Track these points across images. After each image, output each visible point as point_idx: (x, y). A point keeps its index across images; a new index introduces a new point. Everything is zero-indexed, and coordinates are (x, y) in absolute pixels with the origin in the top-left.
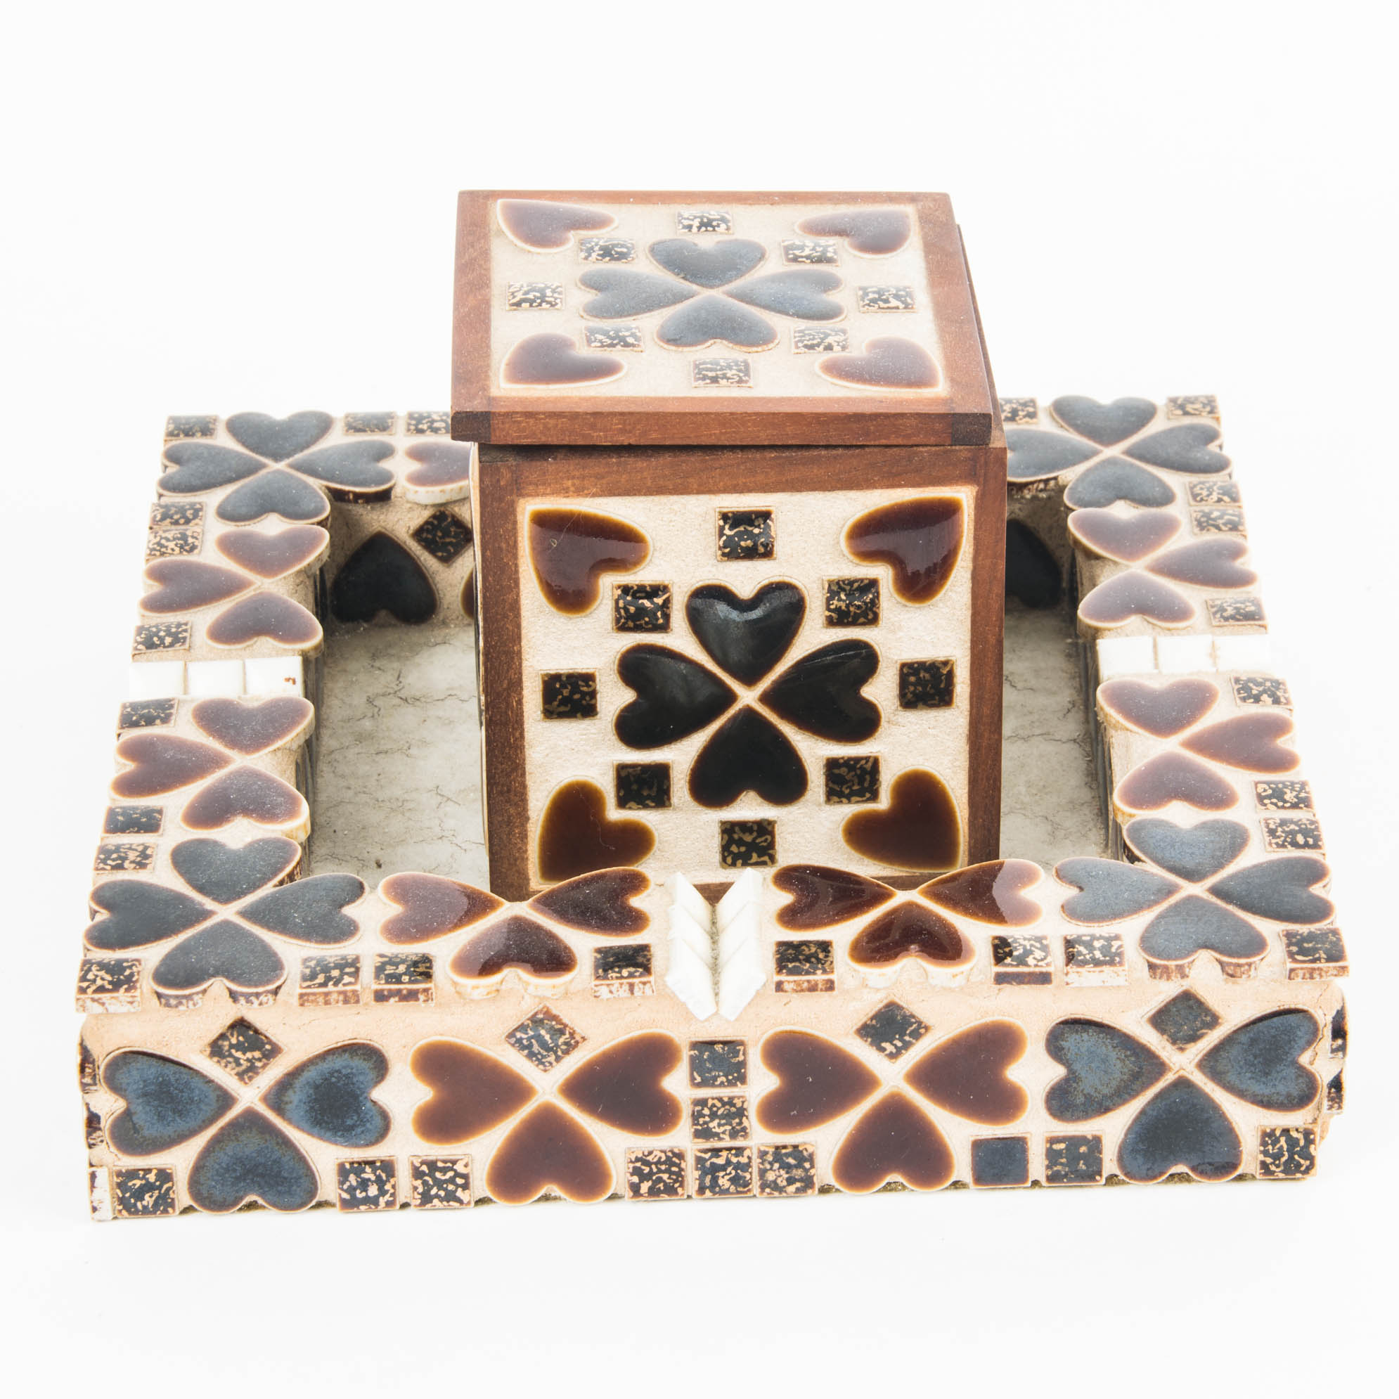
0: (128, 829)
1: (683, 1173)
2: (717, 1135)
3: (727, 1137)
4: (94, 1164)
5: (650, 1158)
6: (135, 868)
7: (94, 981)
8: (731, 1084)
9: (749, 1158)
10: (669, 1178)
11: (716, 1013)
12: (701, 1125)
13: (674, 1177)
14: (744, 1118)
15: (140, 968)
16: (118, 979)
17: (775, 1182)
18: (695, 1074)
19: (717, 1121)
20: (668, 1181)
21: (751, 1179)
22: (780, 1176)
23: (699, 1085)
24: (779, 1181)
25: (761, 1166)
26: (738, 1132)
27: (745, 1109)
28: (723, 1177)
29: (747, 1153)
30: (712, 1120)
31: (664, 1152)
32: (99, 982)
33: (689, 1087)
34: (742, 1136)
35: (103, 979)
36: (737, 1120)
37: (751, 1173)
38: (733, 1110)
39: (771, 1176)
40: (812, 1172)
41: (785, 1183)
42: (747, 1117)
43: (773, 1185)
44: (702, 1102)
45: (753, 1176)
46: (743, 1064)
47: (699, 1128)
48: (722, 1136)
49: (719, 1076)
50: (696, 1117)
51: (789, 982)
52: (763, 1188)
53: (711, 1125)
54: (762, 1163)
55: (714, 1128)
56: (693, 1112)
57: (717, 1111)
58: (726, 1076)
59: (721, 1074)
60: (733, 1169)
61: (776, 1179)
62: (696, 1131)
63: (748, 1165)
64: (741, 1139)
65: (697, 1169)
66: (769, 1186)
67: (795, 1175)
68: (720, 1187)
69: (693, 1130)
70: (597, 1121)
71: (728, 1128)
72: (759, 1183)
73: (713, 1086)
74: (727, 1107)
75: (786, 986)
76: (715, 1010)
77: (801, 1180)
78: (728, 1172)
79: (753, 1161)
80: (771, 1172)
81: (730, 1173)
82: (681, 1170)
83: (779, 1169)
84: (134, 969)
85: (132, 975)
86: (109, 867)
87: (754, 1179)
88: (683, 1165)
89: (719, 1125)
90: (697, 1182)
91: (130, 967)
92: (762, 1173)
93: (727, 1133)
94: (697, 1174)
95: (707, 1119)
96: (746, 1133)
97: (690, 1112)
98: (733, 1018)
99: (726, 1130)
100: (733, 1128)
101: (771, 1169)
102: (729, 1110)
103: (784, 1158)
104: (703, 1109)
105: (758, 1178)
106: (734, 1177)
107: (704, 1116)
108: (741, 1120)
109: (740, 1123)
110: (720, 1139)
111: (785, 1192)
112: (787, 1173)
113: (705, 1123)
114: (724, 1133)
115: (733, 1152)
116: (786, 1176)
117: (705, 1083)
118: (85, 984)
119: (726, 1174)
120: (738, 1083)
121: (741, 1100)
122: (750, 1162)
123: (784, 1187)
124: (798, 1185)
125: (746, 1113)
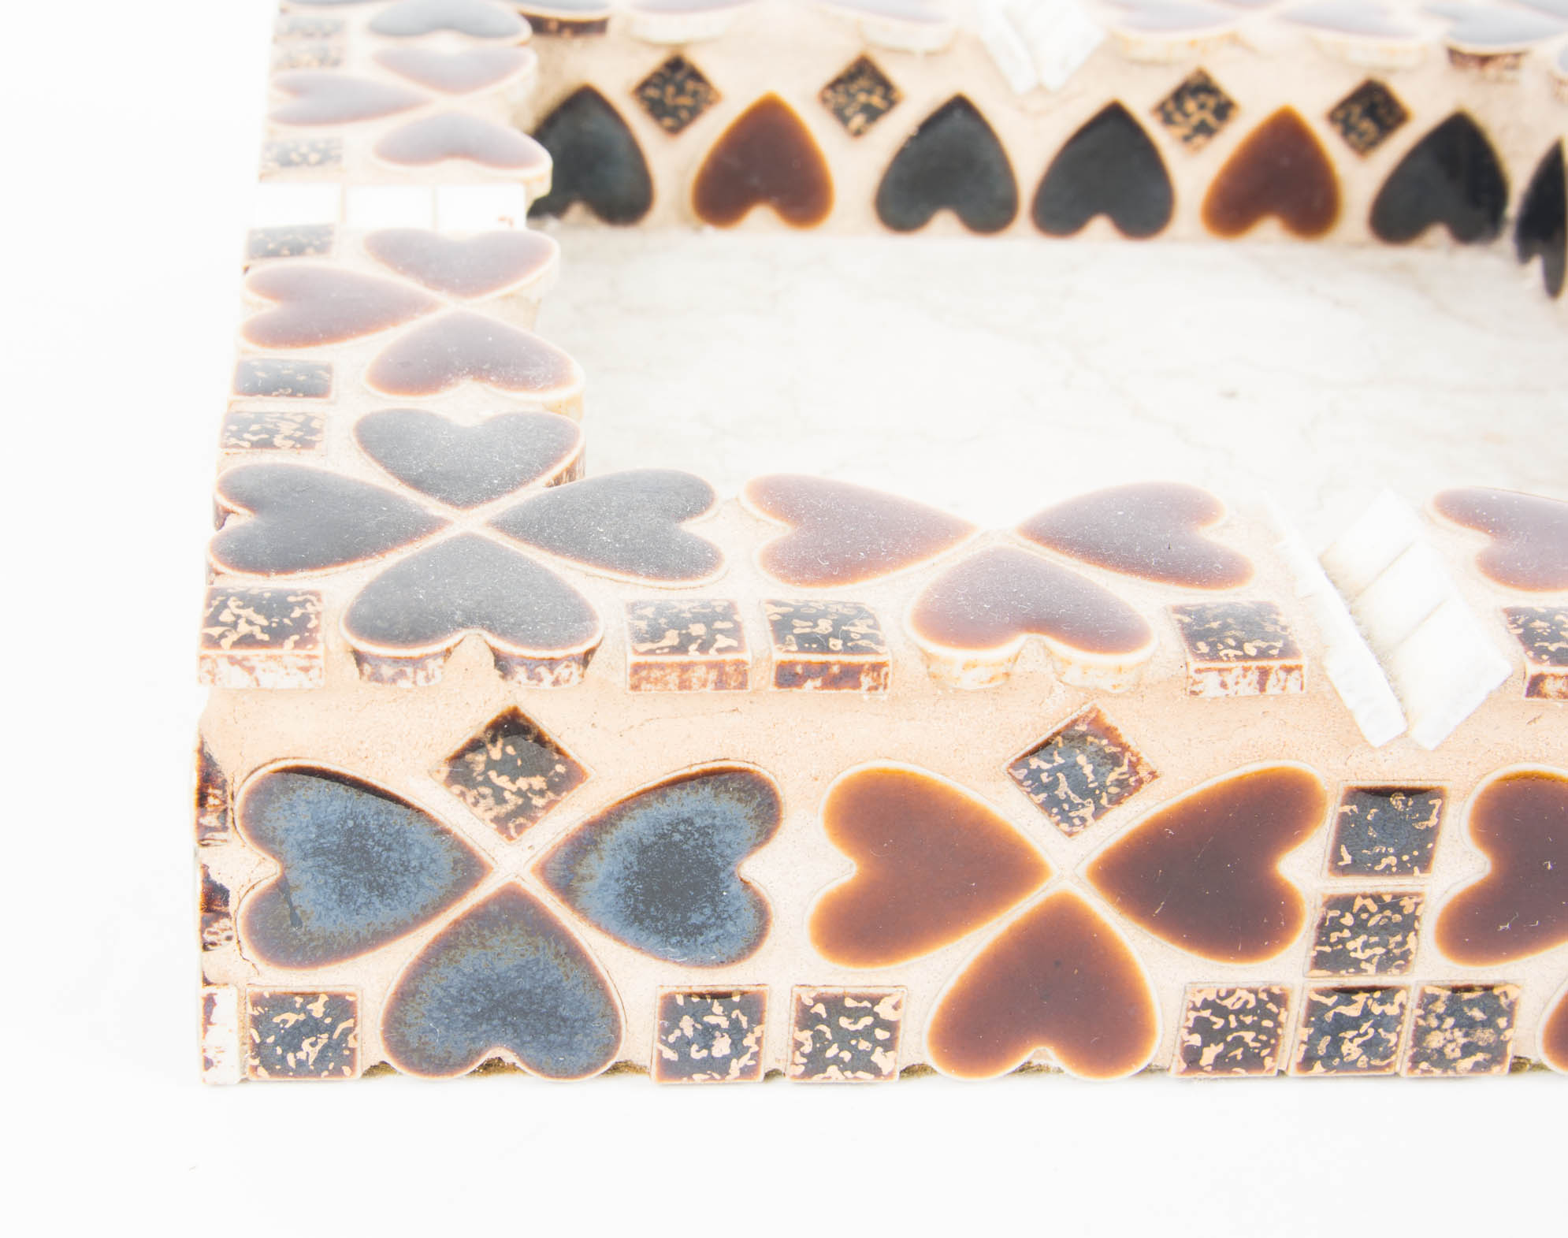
0: (276, 389)
1: (1279, 1031)
2: (1356, 962)
3: (1371, 968)
4: (211, 979)
5: (1228, 1003)
6: (293, 447)
7: (235, 625)
8: (1403, 869)
9: (1402, 1006)
10: (1255, 1040)
11: (1404, 735)
12: (1331, 945)
13: (1264, 1038)
14: (1412, 934)
15: (319, 608)
16: (280, 623)
17: (1440, 1051)
18: (1343, 849)
19: (1363, 938)
20: (1252, 1044)
21: (1396, 1045)
22: (1452, 1041)
23: (1344, 871)
24: (1447, 1050)
25: (1421, 1022)
26: (1395, 958)
27: (1417, 918)
28: (1351, 1040)
29: (1399, 997)
30: (1353, 938)
31: (1255, 992)
32: (243, 628)
33: (1326, 872)
34: (1399, 967)
35: (250, 623)
36: (1399, 938)
37: (1398, 1034)
38: (1397, 918)
39: (1435, 1041)
40: (1508, 1034)
41: (1458, 1053)
42: (1416, 931)
43: (1435, 1057)
44: (1344, 903)
45: (1402, 1040)
46: (1432, 833)
47: (1328, 949)
48: (1363, 965)
49: (1386, 855)
50: (1325, 929)
51: (1555, 677)
52: (1415, 1061)
53: (1350, 945)
54: (1424, 1017)
55: (1355, 950)
56: (1324, 919)
57: (1367, 920)
58: (1398, 855)
59: (1391, 850)
60: (1371, 1027)
61: (1444, 1046)
62: (1320, 953)
63: (1398, 1020)
64: (1395, 971)
65: (1307, 1024)
66: (1427, 1059)
67: (1479, 1038)
68: (1341, 1057)
69: (1314, 953)
70: (1146, 931)
71: (1380, 951)
72: (1410, 1053)
73: (1371, 872)
74: (1388, 913)
75: (1549, 686)
76: (1402, 729)
77: (1485, 1049)
78: (1362, 1031)
79: (1407, 1012)
80: (1437, 1032)
81: (1366, 1033)
82: (1278, 1025)
83: (1453, 1028)
84: (310, 608)
85: (305, 618)
86: (247, 444)
87: (1401, 1047)
88: (1282, 1018)
89: (1366, 946)
90: (1304, 1047)
91: (302, 604)
92: (1421, 1034)
93: (1375, 960)
94: (1305, 1033)
95: (1346, 933)
96: (1407, 961)
97: (1317, 921)
98: (1431, 746)
99: (1374, 955)
100: (1388, 952)
101: (1439, 1028)
102: (1390, 919)
103: (1466, 1009)
104: (1342, 916)
105: (1411, 1043)
106: (1370, 1040)
107: (1341, 928)
108: (1405, 937)
109: (1404, 943)
110: (1359, 971)
111: (1455, 1069)
112: (1466, 1035)
113: (1342, 941)
114: (1369, 960)
115: (1377, 995)
116: (1462, 1041)
117: (1358, 867)
118: (216, 631)
119: (1359, 1035)
120: (1416, 869)
121: (1415, 900)
122: (1402, 1014)
123: (1455, 1060)
124: (1480, 1057)
125: (1416, 925)
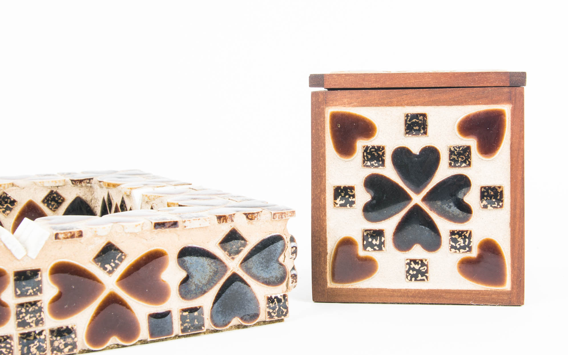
1: (12, 348)
2: (29, 324)
3: (33, 325)
8: (35, 294)
9: (45, 336)
10: (6, 351)
11: (27, 255)
12: (21, 319)
13: (8, 350)
14: (42, 313)
17: (58, 347)
18: (17, 290)
19: (29, 315)
20: (6, 353)
21: (46, 347)
22: (61, 343)
23: (19, 296)
24: (60, 346)
25: (51, 339)
26: (39, 321)
27: (42, 308)
28: (33, 347)
29: (44, 333)
30: (26, 315)
31: (2, 337)
33: (14, 298)
34: (41, 323)
36: (39, 314)
37: (46, 344)
38: (37, 308)
39: (56, 344)
40: (76, 340)
41: (63, 347)
42: (43, 312)
43: (57, 349)
44: (22, 305)
45: (48, 346)
46: (40, 282)
47: (20, 320)
48: (31, 324)
49: (29, 289)
50: (18, 314)
51: (61, 233)
52: (52, 351)
53: (26, 318)
54: (51, 338)
55: (28, 319)
56: (17, 311)
57: (28, 310)
58: (33, 289)
59: (30, 288)
60: (38, 342)
61: (59, 345)
62: (19, 322)
63: (45, 340)
64: (40, 325)
65: (20, 344)
66: (55, 350)
67: (68, 342)
68: (31, 353)
69: (17, 323)
71: (34, 319)
72: (50, 349)
73: (26, 296)
74: (34, 307)
75: (60, 236)
76: (25, 254)
77: (71, 344)
78: (35, 344)
79: (47, 337)
80: (56, 341)
81: (36, 345)
82: (12, 346)
83: (60, 339)
87: (48, 349)
88: (12, 344)
89: (30, 318)
90: (20, 352)
92: (52, 343)
93: (34, 322)
94: (20, 347)
95: (24, 315)
96: (43, 322)
97: (15, 312)
98: (34, 257)
99: (33, 321)
100: (37, 319)
101: (56, 340)
102: (35, 308)
103: (62, 333)
104: (22, 309)
105: (50, 346)
106: (38, 346)
107: (22, 313)
108: (40, 314)
109: (40, 316)
110: (31, 326)
111: (63, 352)
112: (64, 341)
113: (23, 317)
114: (32, 322)
115: (37, 333)
116: (64, 343)
117: (23, 294)
119: (35, 345)
120: (39, 293)
121: (40, 302)
122: (45, 338)
123: (63, 349)
124: (70, 347)
125: (43, 310)
